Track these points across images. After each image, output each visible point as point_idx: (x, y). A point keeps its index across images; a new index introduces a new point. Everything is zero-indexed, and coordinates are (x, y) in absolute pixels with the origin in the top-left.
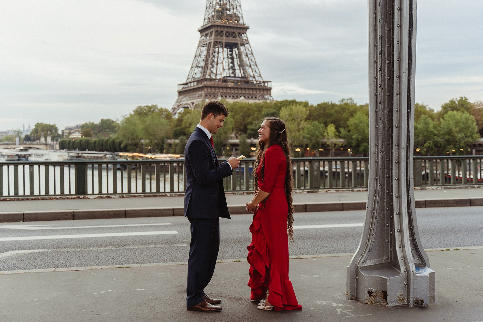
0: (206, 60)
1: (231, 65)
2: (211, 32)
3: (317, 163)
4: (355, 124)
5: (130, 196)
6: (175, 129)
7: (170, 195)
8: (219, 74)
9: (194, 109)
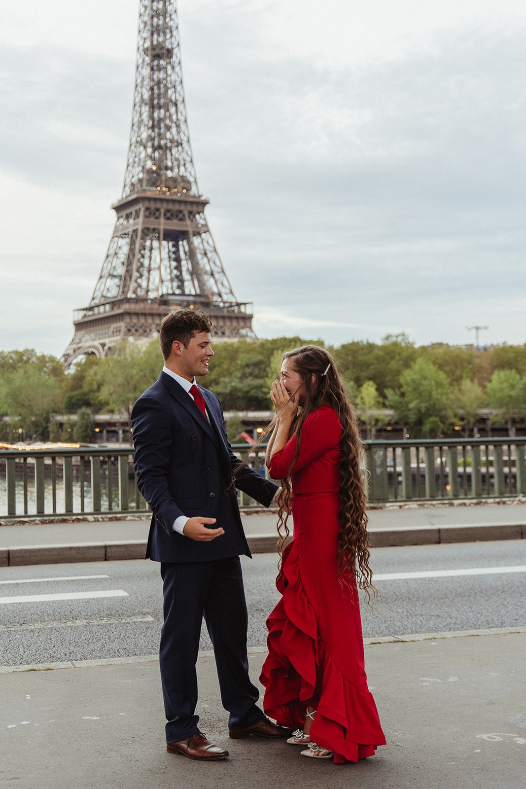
0: (129, 263)
1: (175, 272)
2: (136, 211)
3: (380, 451)
4: (414, 381)
5: (12, 521)
6: (70, 394)
7: (93, 520)
8: (153, 290)
9: (106, 355)
